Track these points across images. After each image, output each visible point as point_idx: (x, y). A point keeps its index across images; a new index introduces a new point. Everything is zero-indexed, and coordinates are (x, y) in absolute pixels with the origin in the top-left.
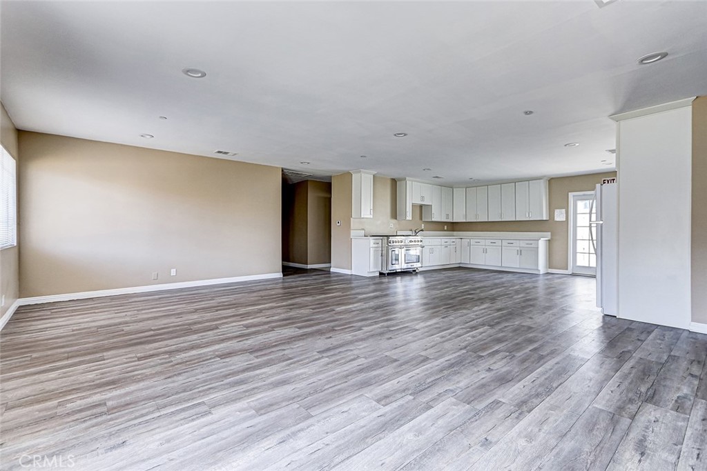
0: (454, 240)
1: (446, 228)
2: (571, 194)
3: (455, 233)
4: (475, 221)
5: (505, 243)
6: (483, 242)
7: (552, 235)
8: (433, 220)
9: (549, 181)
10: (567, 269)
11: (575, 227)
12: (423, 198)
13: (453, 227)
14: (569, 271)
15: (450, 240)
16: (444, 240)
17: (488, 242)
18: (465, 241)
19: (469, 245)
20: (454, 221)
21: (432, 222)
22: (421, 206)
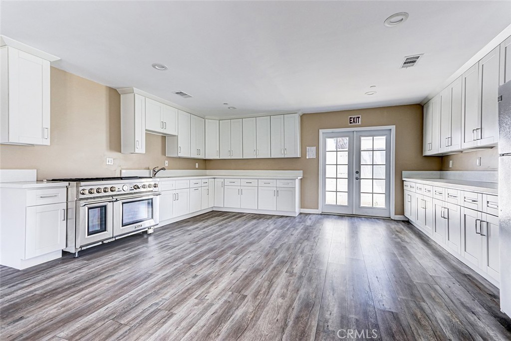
0: (206, 181)
1: (197, 167)
2: (321, 131)
3: (208, 172)
4: (229, 158)
5: (261, 182)
6: (238, 182)
7: (304, 174)
8: (180, 155)
9: (301, 116)
10: (318, 209)
11: (325, 165)
12: (163, 124)
13: (206, 164)
14: (319, 211)
15: (201, 181)
16: (193, 180)
17: (244, 182)
18: (219, 181)
19: (223, 185)
20: (207, 158)
21: (180, 158)
22: (164, 137)
